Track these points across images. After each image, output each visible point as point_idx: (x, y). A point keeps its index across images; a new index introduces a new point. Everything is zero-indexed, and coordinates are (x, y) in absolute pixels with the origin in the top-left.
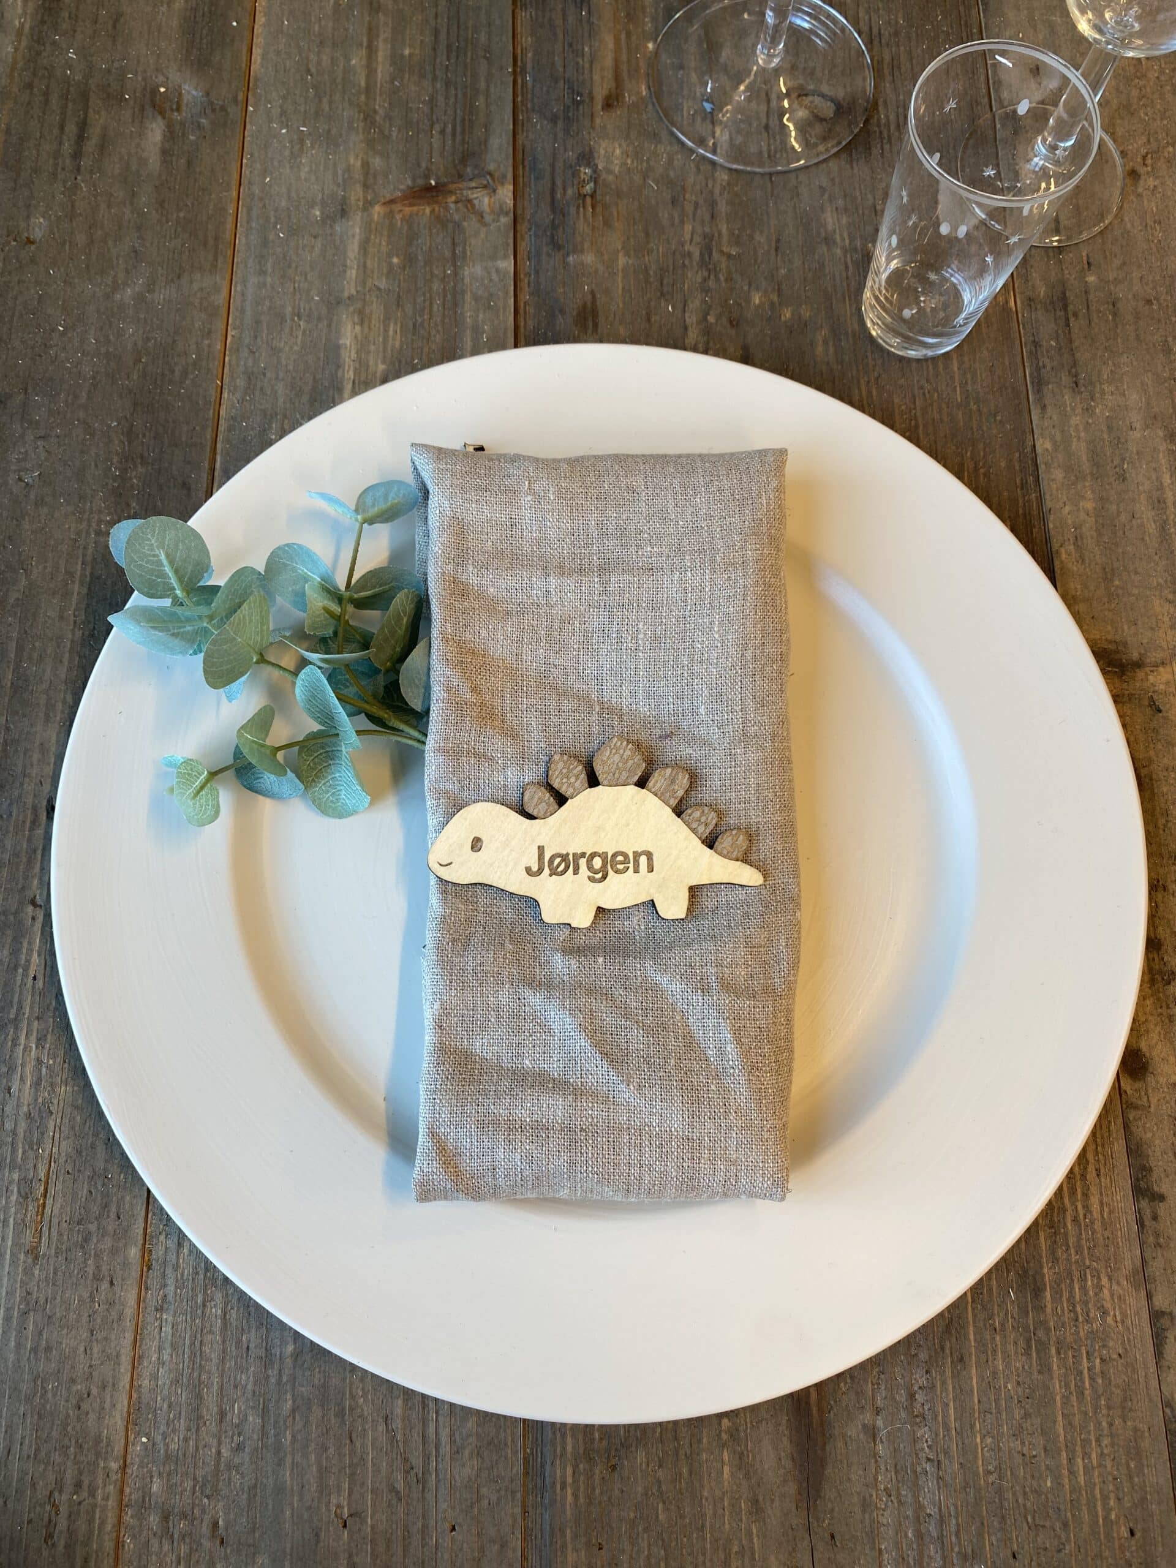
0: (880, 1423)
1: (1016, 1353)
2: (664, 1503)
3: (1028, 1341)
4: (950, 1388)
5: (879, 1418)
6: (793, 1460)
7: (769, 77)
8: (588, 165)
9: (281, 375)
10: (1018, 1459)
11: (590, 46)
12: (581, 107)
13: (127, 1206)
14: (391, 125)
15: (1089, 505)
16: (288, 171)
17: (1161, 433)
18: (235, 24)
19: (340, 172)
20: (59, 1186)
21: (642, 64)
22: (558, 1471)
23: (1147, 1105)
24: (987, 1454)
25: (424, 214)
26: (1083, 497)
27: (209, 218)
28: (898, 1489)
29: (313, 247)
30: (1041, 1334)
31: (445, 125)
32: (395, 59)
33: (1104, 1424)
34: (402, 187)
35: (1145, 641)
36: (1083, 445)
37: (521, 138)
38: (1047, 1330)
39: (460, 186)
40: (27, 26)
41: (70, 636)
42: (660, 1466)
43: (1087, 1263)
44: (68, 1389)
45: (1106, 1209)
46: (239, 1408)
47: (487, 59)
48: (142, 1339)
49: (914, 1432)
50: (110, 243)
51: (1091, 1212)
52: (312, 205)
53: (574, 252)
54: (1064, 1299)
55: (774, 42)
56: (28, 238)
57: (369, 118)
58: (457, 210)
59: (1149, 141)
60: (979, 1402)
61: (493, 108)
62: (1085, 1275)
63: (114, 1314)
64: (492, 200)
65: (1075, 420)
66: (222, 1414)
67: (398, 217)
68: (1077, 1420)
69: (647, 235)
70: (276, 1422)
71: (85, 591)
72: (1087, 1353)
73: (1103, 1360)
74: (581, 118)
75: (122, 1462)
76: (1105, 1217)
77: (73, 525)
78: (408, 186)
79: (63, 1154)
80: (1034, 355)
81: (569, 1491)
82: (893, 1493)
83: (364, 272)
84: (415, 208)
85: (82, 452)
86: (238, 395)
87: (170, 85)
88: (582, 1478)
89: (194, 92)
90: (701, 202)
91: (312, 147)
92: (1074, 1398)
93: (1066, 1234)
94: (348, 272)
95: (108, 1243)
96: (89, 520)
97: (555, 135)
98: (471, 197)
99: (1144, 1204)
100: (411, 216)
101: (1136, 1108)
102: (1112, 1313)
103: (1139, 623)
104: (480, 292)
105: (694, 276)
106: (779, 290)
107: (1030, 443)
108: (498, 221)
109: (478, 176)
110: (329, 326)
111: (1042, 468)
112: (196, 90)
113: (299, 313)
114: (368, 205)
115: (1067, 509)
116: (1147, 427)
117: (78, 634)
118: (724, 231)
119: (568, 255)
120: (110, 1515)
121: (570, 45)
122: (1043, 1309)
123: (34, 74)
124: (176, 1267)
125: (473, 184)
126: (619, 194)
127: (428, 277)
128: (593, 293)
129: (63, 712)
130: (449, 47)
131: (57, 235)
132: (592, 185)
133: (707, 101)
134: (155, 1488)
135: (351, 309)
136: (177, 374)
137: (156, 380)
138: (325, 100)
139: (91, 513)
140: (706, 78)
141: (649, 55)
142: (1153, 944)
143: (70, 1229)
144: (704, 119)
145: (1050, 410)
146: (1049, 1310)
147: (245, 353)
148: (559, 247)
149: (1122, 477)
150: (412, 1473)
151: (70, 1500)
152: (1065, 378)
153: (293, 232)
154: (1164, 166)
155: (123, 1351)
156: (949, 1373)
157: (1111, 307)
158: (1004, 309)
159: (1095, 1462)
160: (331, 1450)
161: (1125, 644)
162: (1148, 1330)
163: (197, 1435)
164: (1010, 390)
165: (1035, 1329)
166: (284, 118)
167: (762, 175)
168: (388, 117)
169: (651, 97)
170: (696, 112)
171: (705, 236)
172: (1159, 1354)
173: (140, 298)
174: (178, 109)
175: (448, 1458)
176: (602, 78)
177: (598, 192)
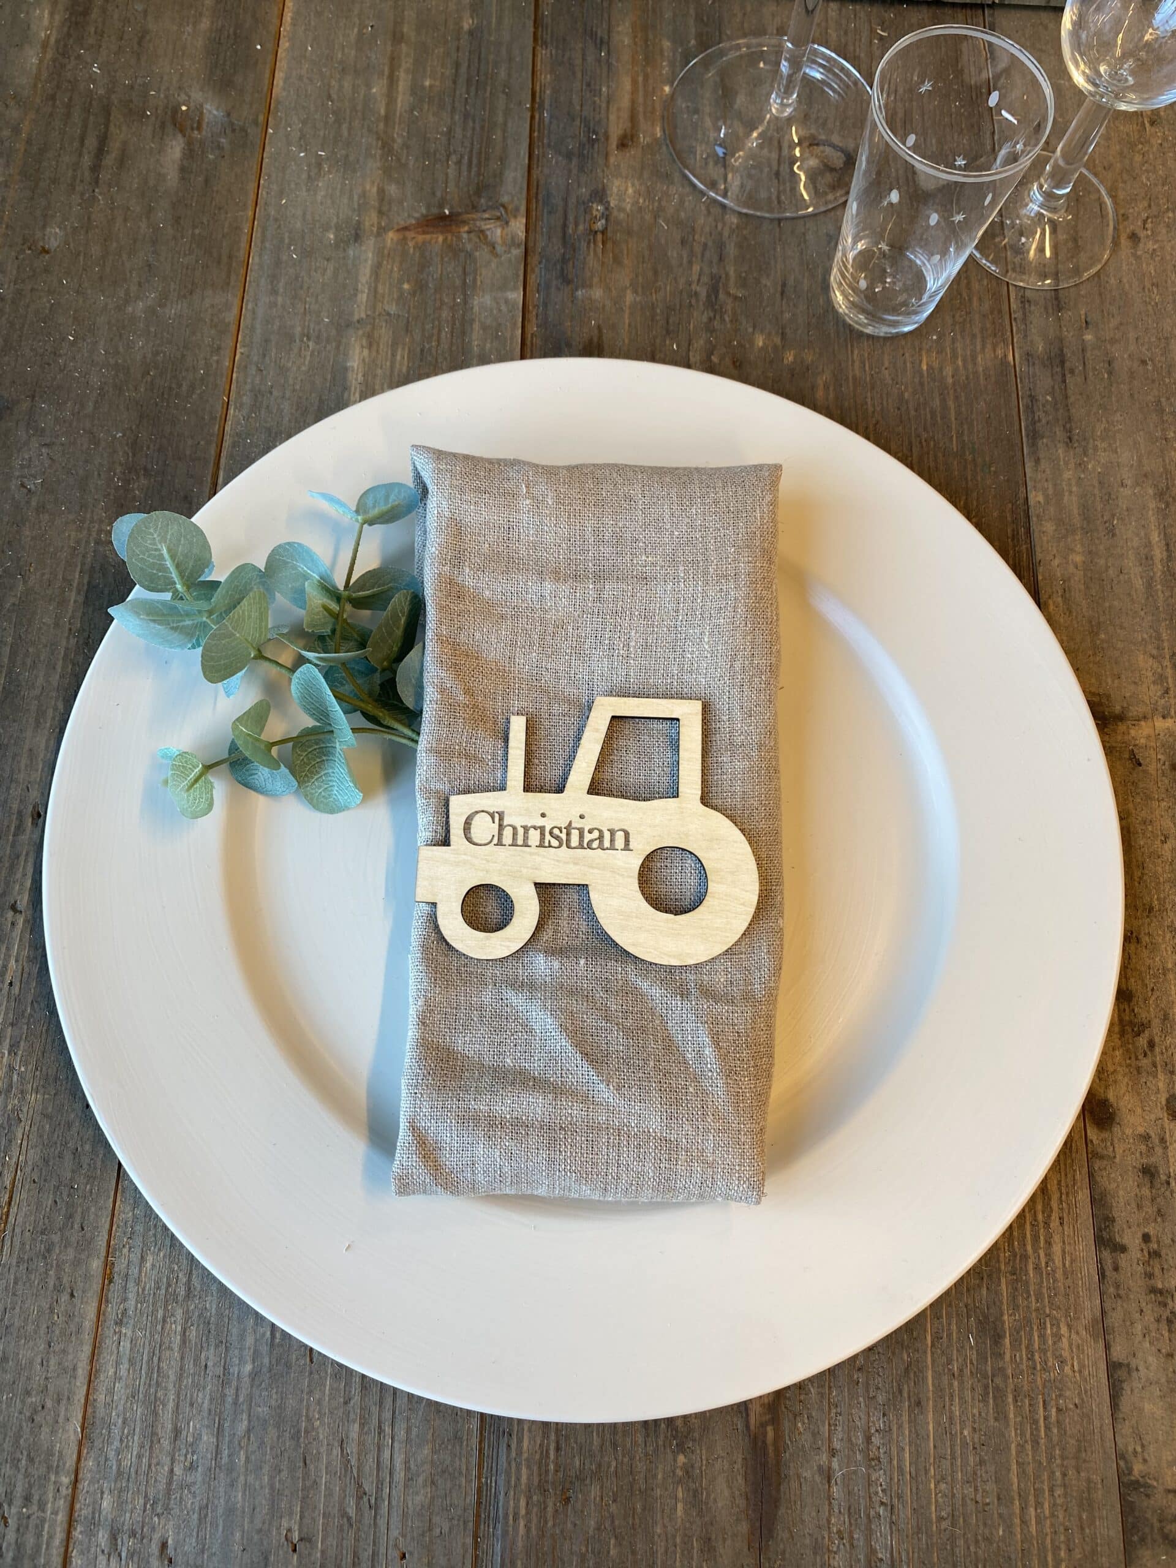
0: (835, 1465)
1: (973, 1399)
2: (616, 1538)
3: (986, 1387)
4: (907, 1433)
5: (835, 1460)
6: (747, 1499)
7: (781, 126)
8: (601, 202)
9: (288, 394)
10: (971, 1506)
11: (608, 87)
12: (596, 146)
13: (92, 1217)
14: (407, 156)
15: (1078, 559)
16: (305, 194)
17: (1151, 491)
18: (259, 47)
19: (356, 197)
20: (24, 1195)
21: (658, 107)
22: (512, 1503)
23: (1112, 1155)
24: (940, 1500)
25: (436, 242)
26: (1072, 550)
27: (223, 236)
28: (851, 1533)
29: (325, 270)
30: (998, 1380)
31: (462, 157)
32: (415, 89)
33: (1058, 1474)
34: (417, 215)
35: (1128, 695)
36: (1074, 498)
37: (535, 173)
38: (1006, 1377)
39: (474, 216)
40: (53, 40)
41: (64, 643)
42: (614, 1501)
43: (1048, 1311)
44: (23, 1402)
45: (1068, 1258)
46: (195, 1427)
47: (507, 94)
48: (99, 1355)
49: (869, 1475)
50: (125, 256)
51: (1053, 1260)
52: (326, 228)
53: (583, 287)
54: (1023, 1347)
55: (787, 92)
56: (43, 248)
57: (387, 147)
58: (470, 240)
59: (1150, 206)
60: (935, 1447)
61: (510, 142)
62: (1045, 1323)
63: (73, 1328)
64: (505, 232)
65: (1067, 475)
66: (177, 1432)
67: (411, 244)
68: (1030, 1469)
69: (656, 273)
70: (230, 1442)
71: (81, 599)
72: (1044, 1402)
73: (1059, 1410)
74: (595, 155)
75: (73, 1477)
76: (1067, 1265)
77: (73, 534)
78: (423, 215)
79: (30, 1163)
80: (1030, 409)
81: (522, 1523)
82: (846, 1535)
83: (375, 297)
84: (428, 237)
85: (86, 461)
86: (245, 412)
87: (192, 104)
88: (535, 1509)
89: (215, 112)
90: (710, 244)
91: (329, 172)
92: (1029, 1447)
93: (1027, 1283)
94: (359, 296)
95: (71, 1253)
96: (89, 530)
97: (570, 171)
98: (484, 227)
99: (1106, 1254)
100: (424, 243)
101: (1102, 1157)
102: (1069, 1363)
103: (1123, 676)
104: (488, 322)
105: (700, 316)
106: (783, 334)
107: (1022, 495)
108: (509, 252)
109: (492, 208)
110: (338, 347)
111: (1034, 519)
112: (217, 109)
113: (308, 333)
114: (381, 231)
115: (1056, 562)
116: (1138, 484)
117: (73, 641)
118: (732, 273)
119: (577, 290)
120: (58, 1529)
121: (588, 85)
122: (1001, 1356)
123: (58, 87)
124: (138, 1282)
125: (487, 216)
126: (629, 233)
127: (438, 304)
128: (599, 328)
129: (53, 718)
130: (469, 81)
131: (72, 245)
132: (603, 221)
133: (720, 145)
134: (105, 1504)
135: (360, 332)
136: (184, 388)
137: (163, 394)
138: (345, 127)
139: (92, 521)
140: (720, 123)
141: (664, 98)
142: (1123, 995)
143: (33, 1239)
144: (716, 163)
145: (1044, 464)
146: (1007, 1357)
147: (253, 370)
148: (568, 282)
149: (1112, 532)
150: (365, 1499)
151: (20, 1513)
152: (1060, 433)
153: (307, 254)
154: (1164, 231)
155: (80, 1365)
156: (905, 1418)
157: (1106, 365)
158: (1002, 364)
159: (1047, 1513)
160: (284, 1474)
161: (1108, 697)
162: (1105, 1381)
163: (151, 1453)
164: (1005, 442)
165: (993, 1376)
166: (303, 142)
167: (772, 220)
168: (406, 146)
169: (665, 139)
170: (708, 156)
171: (712, 277)
172: (1115, 1405)
173: (151, 311)
174: (199, 128)
175: (401, 1486)
176: (619, 118)
177: (609, 229)
